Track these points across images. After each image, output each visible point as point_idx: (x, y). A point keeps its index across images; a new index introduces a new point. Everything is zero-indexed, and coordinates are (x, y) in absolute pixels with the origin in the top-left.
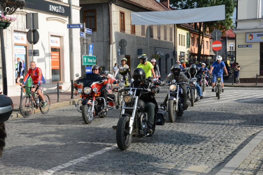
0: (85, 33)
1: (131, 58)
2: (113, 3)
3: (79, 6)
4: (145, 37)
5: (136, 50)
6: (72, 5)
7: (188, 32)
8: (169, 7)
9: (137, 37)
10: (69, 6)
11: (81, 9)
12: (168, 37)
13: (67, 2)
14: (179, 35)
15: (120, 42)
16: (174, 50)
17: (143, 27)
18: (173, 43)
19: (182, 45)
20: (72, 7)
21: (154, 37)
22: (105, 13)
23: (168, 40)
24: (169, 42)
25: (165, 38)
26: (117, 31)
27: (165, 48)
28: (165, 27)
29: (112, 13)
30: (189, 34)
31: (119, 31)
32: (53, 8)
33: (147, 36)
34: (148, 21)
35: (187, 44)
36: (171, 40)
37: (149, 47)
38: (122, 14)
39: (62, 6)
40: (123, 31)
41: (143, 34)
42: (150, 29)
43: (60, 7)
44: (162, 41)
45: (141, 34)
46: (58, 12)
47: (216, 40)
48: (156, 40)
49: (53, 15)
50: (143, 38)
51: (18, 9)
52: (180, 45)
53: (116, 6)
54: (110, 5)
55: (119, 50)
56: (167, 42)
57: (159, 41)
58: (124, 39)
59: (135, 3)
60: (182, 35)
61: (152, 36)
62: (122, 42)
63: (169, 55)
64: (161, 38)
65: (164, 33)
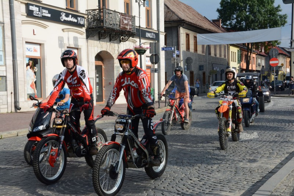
0: (176, 54)
1: (194, 73)
2: (181, 26)
3: (164, 31)
4: (204, 54)
5: (198, 66)
6: (160, 32)
7: (239, 49)
8: (221, 27)
9: (198, 54)
10: (157, 32)
11: (166, 34)
12: (223, 54)
13: (156, 30)
14: (232, 52)
15: (186, 60)
16: (227, 66)
17: (203, 46)
18: (226, 59)
19: (234, 61)
20: (160, 33)
21: (211, 54)
22: (174, 35)
23: (223, 57)
24: (223, 59)
25: (220, 55)
26: (184, 50)
27: (221, 64)
28: (220, 46)
29: (181, 35)
30: (239, 51)
31: (185, 50)
32: (148, 35)
33: (206, 54)
34: (212, 41)
35: (238, 60)
36: (225, 56)
37: (208, 64)
38: (188, 35)
39: (154, 33)
40: (188, 50)
41: (203, 52)
42: (209, 47)
43: (153, 34)
44: (218, 58)
45: (201, 52)
46: (151, 38)
47: (273, 57)
48: (213, 57)
49: (149, 40)
50: (203, 55)
51: (131, 38)
52: (232, 61)
53: (183, 29)
54: (179, 28)
55: (186, 67)
56: (222, 58)
57: (215, 58)
58: (190, 57)
59: (198, 26)
60: (234, 52)
61: (210, 54)
62: (188, 60)
63: (224, 70)
64: (217, 55)
65: (220, 50)
